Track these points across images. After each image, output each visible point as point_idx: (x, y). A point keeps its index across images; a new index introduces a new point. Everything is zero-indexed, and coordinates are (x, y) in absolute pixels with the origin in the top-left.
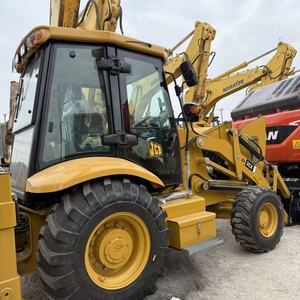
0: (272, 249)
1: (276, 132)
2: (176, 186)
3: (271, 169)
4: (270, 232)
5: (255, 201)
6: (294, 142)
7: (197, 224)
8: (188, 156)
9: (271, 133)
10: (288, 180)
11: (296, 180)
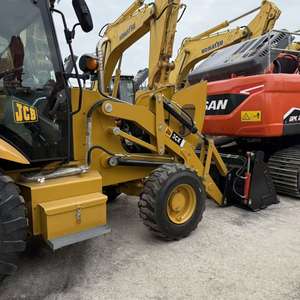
0: (185, 237)
1: (226, 101)
2: (66, 161)
3: (206, 143)
4: (185, 218)
5: (165, 182)
6: (243, 113)
7: (76, 210)
8: (90, 124)
9: (221, 102)
10: (229, 156)
11: (237, 157)
